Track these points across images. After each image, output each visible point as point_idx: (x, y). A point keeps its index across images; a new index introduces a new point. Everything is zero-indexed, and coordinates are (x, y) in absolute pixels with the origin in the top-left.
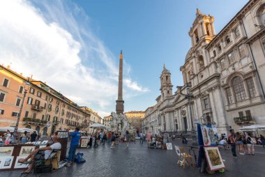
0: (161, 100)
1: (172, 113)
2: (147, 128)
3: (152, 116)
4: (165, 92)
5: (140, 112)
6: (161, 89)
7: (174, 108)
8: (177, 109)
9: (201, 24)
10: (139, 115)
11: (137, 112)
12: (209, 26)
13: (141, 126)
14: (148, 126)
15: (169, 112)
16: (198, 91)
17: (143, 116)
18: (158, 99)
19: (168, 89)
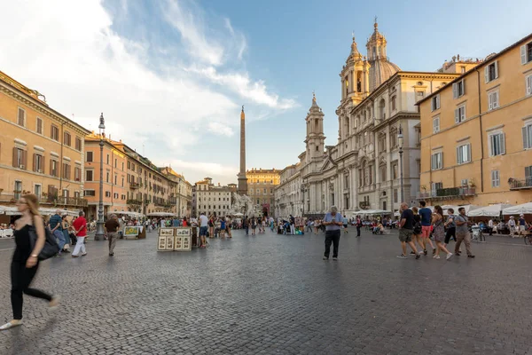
0: (306, 160)
1: (320, 185)
2: (283, 206)
3: (292, 185)
4: (312, 148)
5: (272, 172)
6: (306, 142)
7: (322, 177)
8: (326, 180)
9: (352, 72)
10: (269, 178)
11: (265, 172)
12: (362, 75)
13: (273, 200)
14: (286, 201)
15: (316, 183)
16: (342, 163)
17: (277, 180)
18: (302, 157)
19: (317, 143)
